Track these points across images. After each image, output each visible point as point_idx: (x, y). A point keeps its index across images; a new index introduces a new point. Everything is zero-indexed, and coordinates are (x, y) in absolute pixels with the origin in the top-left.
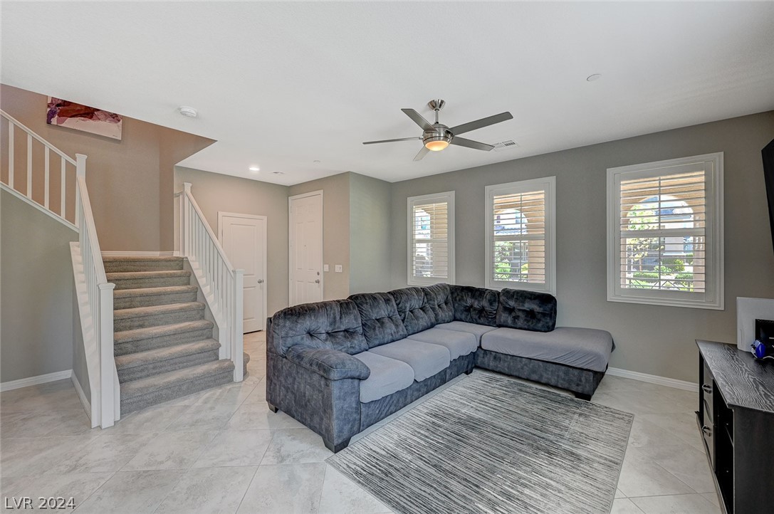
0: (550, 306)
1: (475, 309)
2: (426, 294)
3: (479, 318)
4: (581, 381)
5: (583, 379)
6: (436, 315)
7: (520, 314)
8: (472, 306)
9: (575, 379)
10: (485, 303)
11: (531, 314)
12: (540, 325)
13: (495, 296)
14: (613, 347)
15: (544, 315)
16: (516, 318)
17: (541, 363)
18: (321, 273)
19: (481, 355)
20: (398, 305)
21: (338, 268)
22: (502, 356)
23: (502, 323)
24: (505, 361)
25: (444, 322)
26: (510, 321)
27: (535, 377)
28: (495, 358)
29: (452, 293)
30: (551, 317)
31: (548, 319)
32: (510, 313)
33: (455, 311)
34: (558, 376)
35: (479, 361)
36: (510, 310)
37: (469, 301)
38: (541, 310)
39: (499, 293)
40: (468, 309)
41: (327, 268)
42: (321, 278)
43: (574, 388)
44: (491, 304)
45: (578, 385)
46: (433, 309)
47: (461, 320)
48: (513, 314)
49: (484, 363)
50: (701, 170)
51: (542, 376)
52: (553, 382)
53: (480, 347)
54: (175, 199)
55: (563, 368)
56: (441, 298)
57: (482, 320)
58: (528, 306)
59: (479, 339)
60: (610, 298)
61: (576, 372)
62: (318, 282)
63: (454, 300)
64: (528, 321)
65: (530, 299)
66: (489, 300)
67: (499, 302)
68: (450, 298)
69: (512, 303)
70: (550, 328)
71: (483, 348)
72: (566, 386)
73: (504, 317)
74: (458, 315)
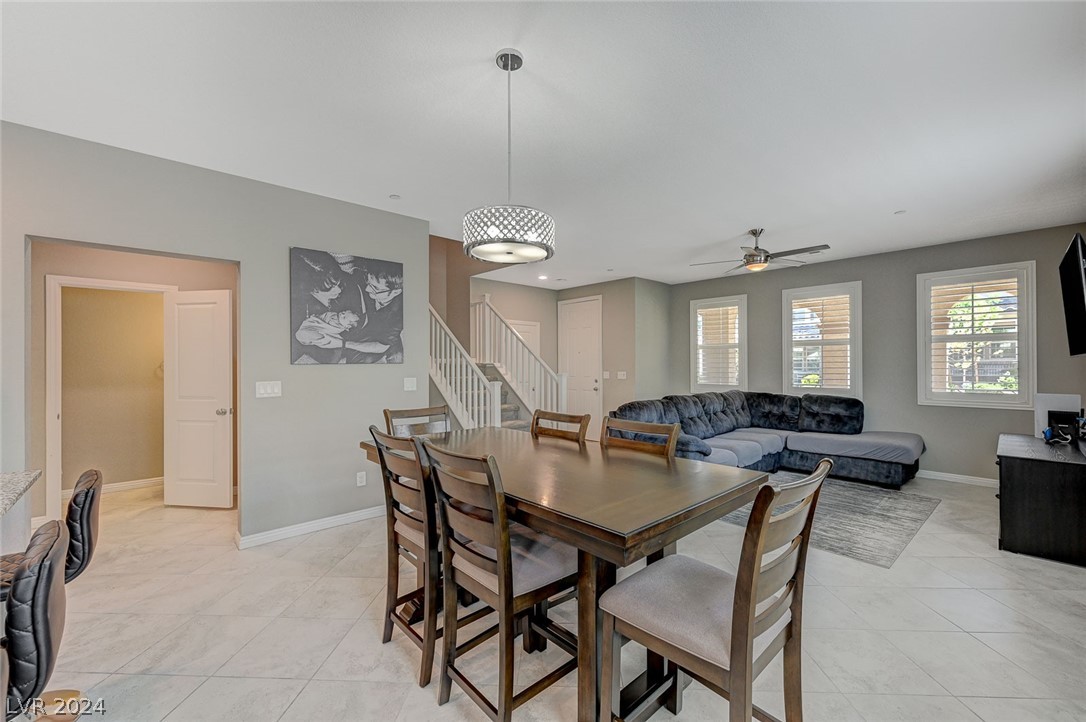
0: (857, 409)
1: (774, 415)
2: (725, 399)
3: (780, 423)
4: (890, 473)
5: (892, 471)
6: (737, 419)
7: (826, 418)
8: (770, 412)
9: (884, 472)
10: (786, 409)
11: (836, 419)
12: (847, 428)
13: (795, 402)
14: (924, 449)
15: (850, 418)
16: (822, 421)
17: (850, 460)
18: (600, 381)
19: (787, 455)
20: (703, 407)
21: (622, 375)
22: (810, 456)
23: (805, 427)
24: (812, 460)
25: (743, 427)
26: (814, 426)
27: (844, 473)
28: (802, 457)
29: (748, 400)
30: (858, 420)
31: (855, 422)
32: (814, 418)
33: (752, 417)
34: (867, 471)
35: (784, 462)
36: (814, 415)
37: (767, 408)
38: (847, 413)
39: (800, 399)
40: (767, 415)
41: (607, 375)
42: (599, 385)
43: (883, 480)
44: (792, 409)
45: (887, 477)
46: (733, 414)
47: (759, 426)
48: (818, 418)
49: (790, 463)
50: (1014, 277)
51: (851, 471)
52: (862, 477)
53: (785, 448)
54: (472, 309)
55: (872, 462)
56: (738, 404)
57: (783, 425)
58: (834, 410)
59: (784, 440)
60: (921, 401)
61: (885, 466)
62: (596, 390)
63: (750, 406)
64: (834, 425)
65: (836, 403)
66: (790, 406)
67: (801, 407)
68: (745, 403)
69: (815, 408)
70: (858, 431)
71: (789, 447)
72: (875, 478)
73: (807, 421)
74: (756, 421)
